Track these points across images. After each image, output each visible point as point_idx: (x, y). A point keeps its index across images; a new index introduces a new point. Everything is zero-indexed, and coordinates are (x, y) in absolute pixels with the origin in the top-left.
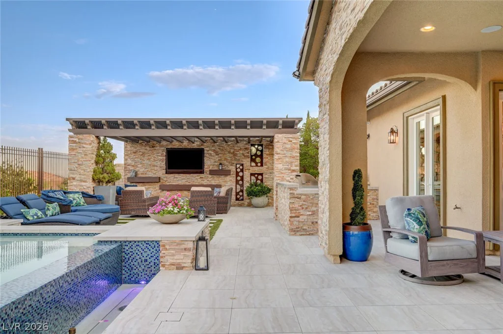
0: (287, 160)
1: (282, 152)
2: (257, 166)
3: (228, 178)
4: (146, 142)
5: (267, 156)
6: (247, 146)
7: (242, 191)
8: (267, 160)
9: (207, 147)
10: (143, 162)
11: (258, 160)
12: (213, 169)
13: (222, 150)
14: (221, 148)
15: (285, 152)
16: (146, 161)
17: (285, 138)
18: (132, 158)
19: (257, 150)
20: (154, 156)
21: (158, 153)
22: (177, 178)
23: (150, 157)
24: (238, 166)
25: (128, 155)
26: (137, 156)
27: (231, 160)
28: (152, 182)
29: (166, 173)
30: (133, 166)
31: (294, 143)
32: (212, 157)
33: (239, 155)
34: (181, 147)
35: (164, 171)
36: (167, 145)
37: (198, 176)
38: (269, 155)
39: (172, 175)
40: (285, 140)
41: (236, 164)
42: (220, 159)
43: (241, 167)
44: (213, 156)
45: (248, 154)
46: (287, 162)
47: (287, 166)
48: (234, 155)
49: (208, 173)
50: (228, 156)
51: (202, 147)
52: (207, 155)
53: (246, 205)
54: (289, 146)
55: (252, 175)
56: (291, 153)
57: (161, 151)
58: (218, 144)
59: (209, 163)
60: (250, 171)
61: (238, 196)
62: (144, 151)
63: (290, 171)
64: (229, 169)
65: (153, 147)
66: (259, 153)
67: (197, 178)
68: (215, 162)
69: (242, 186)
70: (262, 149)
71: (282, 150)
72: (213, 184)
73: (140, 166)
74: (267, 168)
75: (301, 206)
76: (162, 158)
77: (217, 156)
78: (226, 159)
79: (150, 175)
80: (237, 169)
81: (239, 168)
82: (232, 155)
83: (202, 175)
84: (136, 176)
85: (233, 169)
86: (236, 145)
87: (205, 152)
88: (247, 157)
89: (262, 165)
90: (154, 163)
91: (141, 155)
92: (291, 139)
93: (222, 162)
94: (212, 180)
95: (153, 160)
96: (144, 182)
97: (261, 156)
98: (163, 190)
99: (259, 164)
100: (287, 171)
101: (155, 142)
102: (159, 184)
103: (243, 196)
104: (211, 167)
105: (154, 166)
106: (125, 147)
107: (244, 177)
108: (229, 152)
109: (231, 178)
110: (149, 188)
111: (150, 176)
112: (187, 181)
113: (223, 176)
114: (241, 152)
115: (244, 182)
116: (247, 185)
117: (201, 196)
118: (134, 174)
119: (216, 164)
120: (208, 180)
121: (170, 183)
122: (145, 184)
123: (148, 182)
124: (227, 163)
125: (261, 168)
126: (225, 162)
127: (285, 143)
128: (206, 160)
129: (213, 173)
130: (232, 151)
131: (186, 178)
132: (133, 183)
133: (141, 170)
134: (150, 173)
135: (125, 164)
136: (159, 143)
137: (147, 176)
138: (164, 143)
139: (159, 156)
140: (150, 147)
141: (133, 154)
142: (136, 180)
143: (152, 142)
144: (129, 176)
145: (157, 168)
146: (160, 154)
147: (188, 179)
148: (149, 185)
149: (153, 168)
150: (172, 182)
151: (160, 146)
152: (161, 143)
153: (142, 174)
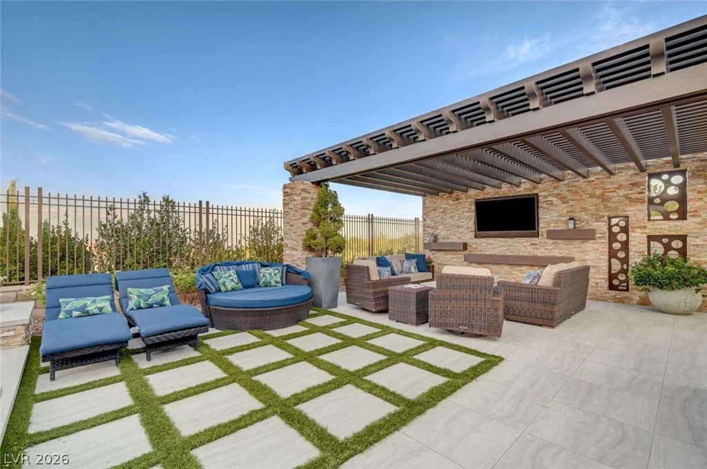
2: (667, 219)
3: (589, 245)
4: (448, 194)
5: (700, 196)
6: (637, 179)
7: (625, 272)
8: (699, 204)
9: (544, 191)
10: (445, 222)
11: (671, 206)
12: (556, 229)
13: (577, 193)
14: (573, 189)
16: (448, 220)
18: (432, 218)
19: (668, 183)
20: (458, 212)
21: (464, 208)
22: (491, 244)
23: (453, 214)
24: (614, 221)
25: (426, 214)
26: (437, 215)
27: (597, 210)
28: (456, 251)
29: (475, 237)
30: (432, 228)
32: (554, 208)
33: (615, 200)
34: (498, 196)
35: (472, 234)
36: (476, 195)
37: (527, 241)
39: (484, 240)
41: (610, 218)
42: (571, 209)
43: (623, 224)
44: (557, 205)
45: (640, 196)
48: (604, 198)
49: (545, 236)
50: (589, 203)
51: (535, 192)
52: (545, 205)
53: (635, 302)
55: (650, 238)
57: (467, 204)
58: (566, 182)
59: (548, 218)
60: (647, 231)
61: (616, 282)
62: (446, 206)
64: (591, 227)
65: (457, 200)
66: (674, 190)
67: (526, 244)
68: (560, 216)
69: (625, 261)
70: (685, 181)
72: (558, 255)
73: (441, 227)
74: (699, 223)
76: (469, 214)
77: (564, 205)
78: (584, 209)
79: (454, 239)
80: (610, 227)
81: (617, 225)
82: (598, 201)
83: (534, 240)
84: (435, 241)
85: (602, 227)
86: (609, 180)
87: (541, 199)
88: (641, 201)
89: (683, 217)
90: (459, 222)
91: (442, 212)
93: (575, 215)
94: (554, 249)
95: (457, 218)
96: (446, 250)
97: (680, 198)
98: (471, 263)
99: (675, 216)
101: (460, 193)
102: (465, 253)
103: (627, 281)
104: (552, 225)
105: (459, 227)
106: (424, 203)
107: (631, 243)
108: (592, 196)
109: (596, 246)
110: (453, 258)
111: (453, 241)
112: (509, 250)
113: (577, 242)
114: (622, 192)
115: (631, 253)
116: (636, 259)
117: (460, 288)
118: (432, 239)
119: (563, 219)
120: (546, 249)
121: (482, 253)
122: (447, 252)
123: (451, 250)
124: (587, 217)
125: (679, 223)
126: (583, 216)
128: (541, 212)
129: (554, 235)
130: (598, 192)
131: (507, 245)
132: (432, 250)
133: (442, 233)
134: (454, 237)
135: (424, 226)
136: (465, 193)
137: (449, 241)
138: (472, 192)
139: (465, 211)
140: (453, 200)
141: (433, 212)
142: (435, 246)
143: (456, 193)
144: (427, 242)
145: (463, 229)
146: (466, 209)
147: (509, 246)
148: (453, 254)
149: (457, 230)
150: (483, 250)
151: (467, 197)
152: (469, 193)
153: (444, 238)
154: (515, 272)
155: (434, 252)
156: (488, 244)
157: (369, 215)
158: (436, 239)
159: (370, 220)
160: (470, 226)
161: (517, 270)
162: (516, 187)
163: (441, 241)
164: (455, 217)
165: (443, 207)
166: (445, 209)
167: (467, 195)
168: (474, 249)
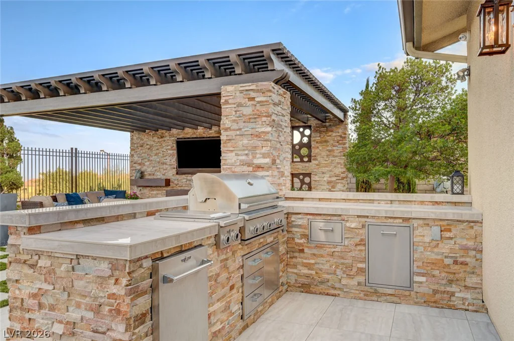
0: (245, 142)
1: (235, 126)
2: (302, 161)
4: (154, 132)
5: (318, 145)
8: (317, 151)
10: (151, 158)
11: (304, 151)
15: (241, 125)
16: (154, 157)
17: (241, 92)
18: (139, 154)
19: (303, 135)
20: (163, 149)
21: (168, 146)
23: (158, 151)
25: (134, 150)
26: (144, 151)
29: (177, 174)
30: (139, 164)
31: (259, 102)
34: (195, 136)
35: (174, 171)
36: (178, 134)
38: (321, 142)
39: (184, 176)
40: (240, 99)
46: (245, 148)
47: (244, 158)
54: (248, 111)
55: (294, 175)
56: (253, 125)
57: (170, 143)
62: (152, 143)
63: (251, 169)
65: (162, 137)
66: (305, 140)
70: (311, 134)
71: (234, 121)
73: (147, 163)
74: (317, 165)
75: (34, 296)
76: (171, 152)
79: (159, 175)
84: (142, 177)
89: (310, 161)
90: (163, 159)
91: (149, 149)
92: (253, 94)
95: (162, 155)
96: (152, 186)
97: (308, 146)
99: (306, 159)
100: (245, 168)
101: (164, 131)
102: (169, 188)
105: (163, 164)
106: (132, 139)
110: (157, 194)
111: (159, 177)
118: (139, 175)
121: (182, 188)
122: (153, 188)
123: (156, 187)
125: (307, 164)
127: (240, 105)
132: (139, 186)
133: (148, 169)
134: (158, 173)
135: (131, 162)
136: (168, 132)
137: (155, 177)
138: (174, 131)
139: (169, 149)
140: (158, 138)
141: (140, 148)
142: (142, 182)
143: (160, 131)
144: (133, 178)
145: (167, 166)
146: (169, 147)
148: (157, 190)
149: (161, 167)
150: (184, 186)
151: (170, 135)
152: (171, 132)
153: (150, 175)
155: (141, 188)
157: (72, 149)
158: (142, 175)
159: (74, 154)
160: (173, 163)
162: (208, 130)
163: (147, 177)
164: (160, 154)
165: (149, 143)
166: (151, 146)
167: (170, 134)
168: (176, 185)
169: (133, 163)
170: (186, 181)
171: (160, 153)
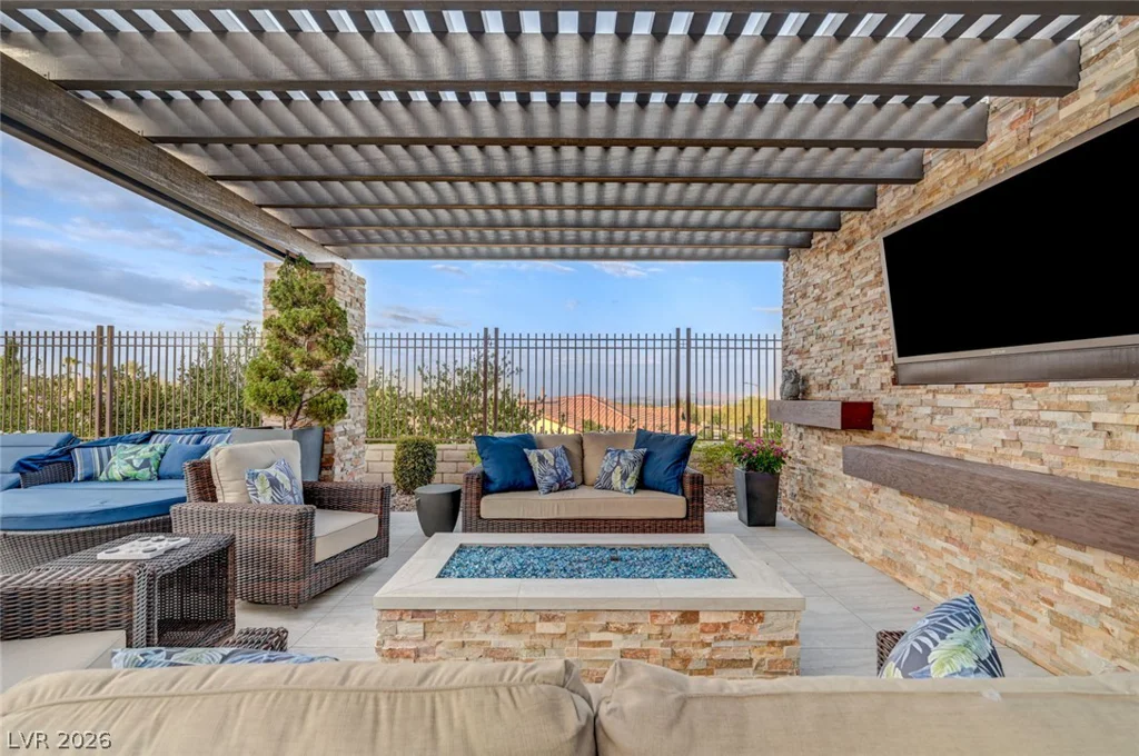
4: (830, 236)
10: (823, 331)
16: (829, 324)
18: (798, 322)
20: (852, 291)
21: (866, 272)
22: (949, 411)
23: (838, 302)
25: (789, 312)
26: (808, 311)
29: (895, 381)
30: (799, 353)
35: (887, 370)
36: (895, 214)
39: (921, 390)
62: (826, 276)
65: (849, 247)
73: (816, 349)
76: (877, 293)
79: (845, 388)
90: (852, 325)
91: (818, 299)
95: (849, 313)
96: (817, 428)
101: (857, 218)
102: (870, 441)
106: (785, 281)
110: (838, 455)
111: (845, 394)
112: (1019, 443)
121: (915, 445)
131: (1008, 418)
133: (817, 368)
134: (840, 381)
135: (785, 349)
136: (867, 216)
137: (833, 395)
138: (888, 201)
139: (869, 283)
140: (841, 252)
141: (801, 303)
143: (847, 224)
145: (864, 353)
146: (871, 276)
147: (1018, 423)
149: (849, 356)
150: (921, 434)
151: (872, 228)
152: (877, 212)
153: (821, 387)
154: (1050, 570)
155: (802, 430)
156: (938, 410)
157: (678, 330)
160: (882, 337)
161: (1059, 561)
163: (816, 394)
164: (843, 312)
165: (818, 281)
166: (824, 287)
167: (875, 221)
168: (894, 429)
169: (787, 352)
170: (932, 416)
171: (844, 306)
